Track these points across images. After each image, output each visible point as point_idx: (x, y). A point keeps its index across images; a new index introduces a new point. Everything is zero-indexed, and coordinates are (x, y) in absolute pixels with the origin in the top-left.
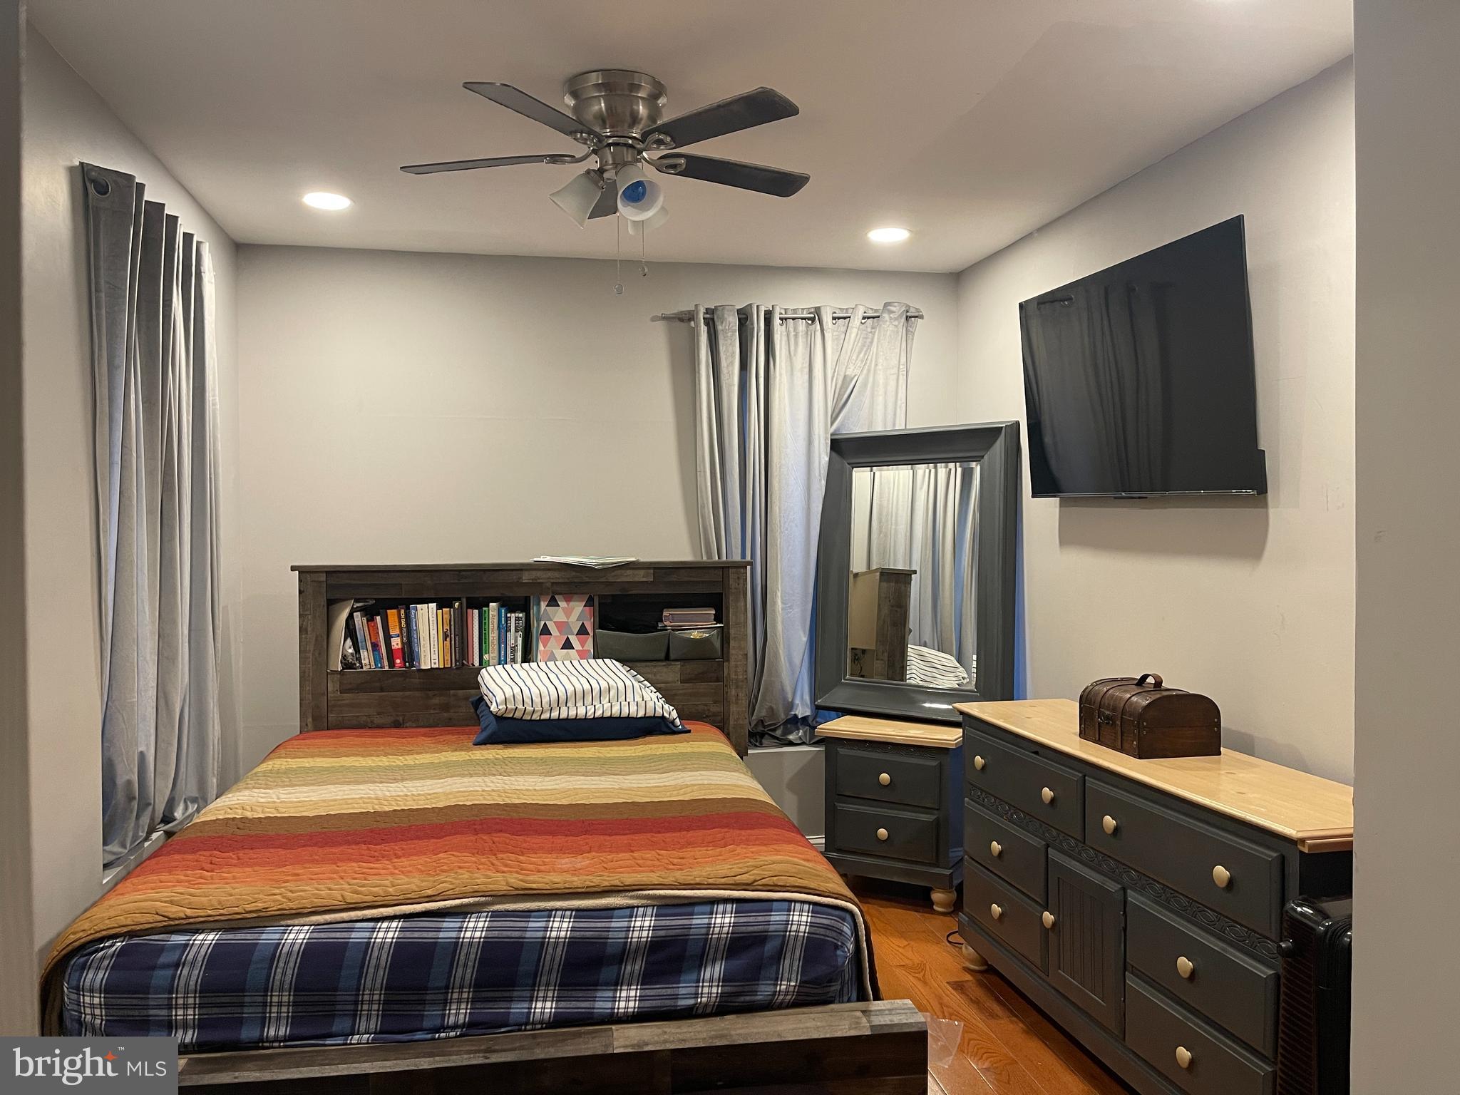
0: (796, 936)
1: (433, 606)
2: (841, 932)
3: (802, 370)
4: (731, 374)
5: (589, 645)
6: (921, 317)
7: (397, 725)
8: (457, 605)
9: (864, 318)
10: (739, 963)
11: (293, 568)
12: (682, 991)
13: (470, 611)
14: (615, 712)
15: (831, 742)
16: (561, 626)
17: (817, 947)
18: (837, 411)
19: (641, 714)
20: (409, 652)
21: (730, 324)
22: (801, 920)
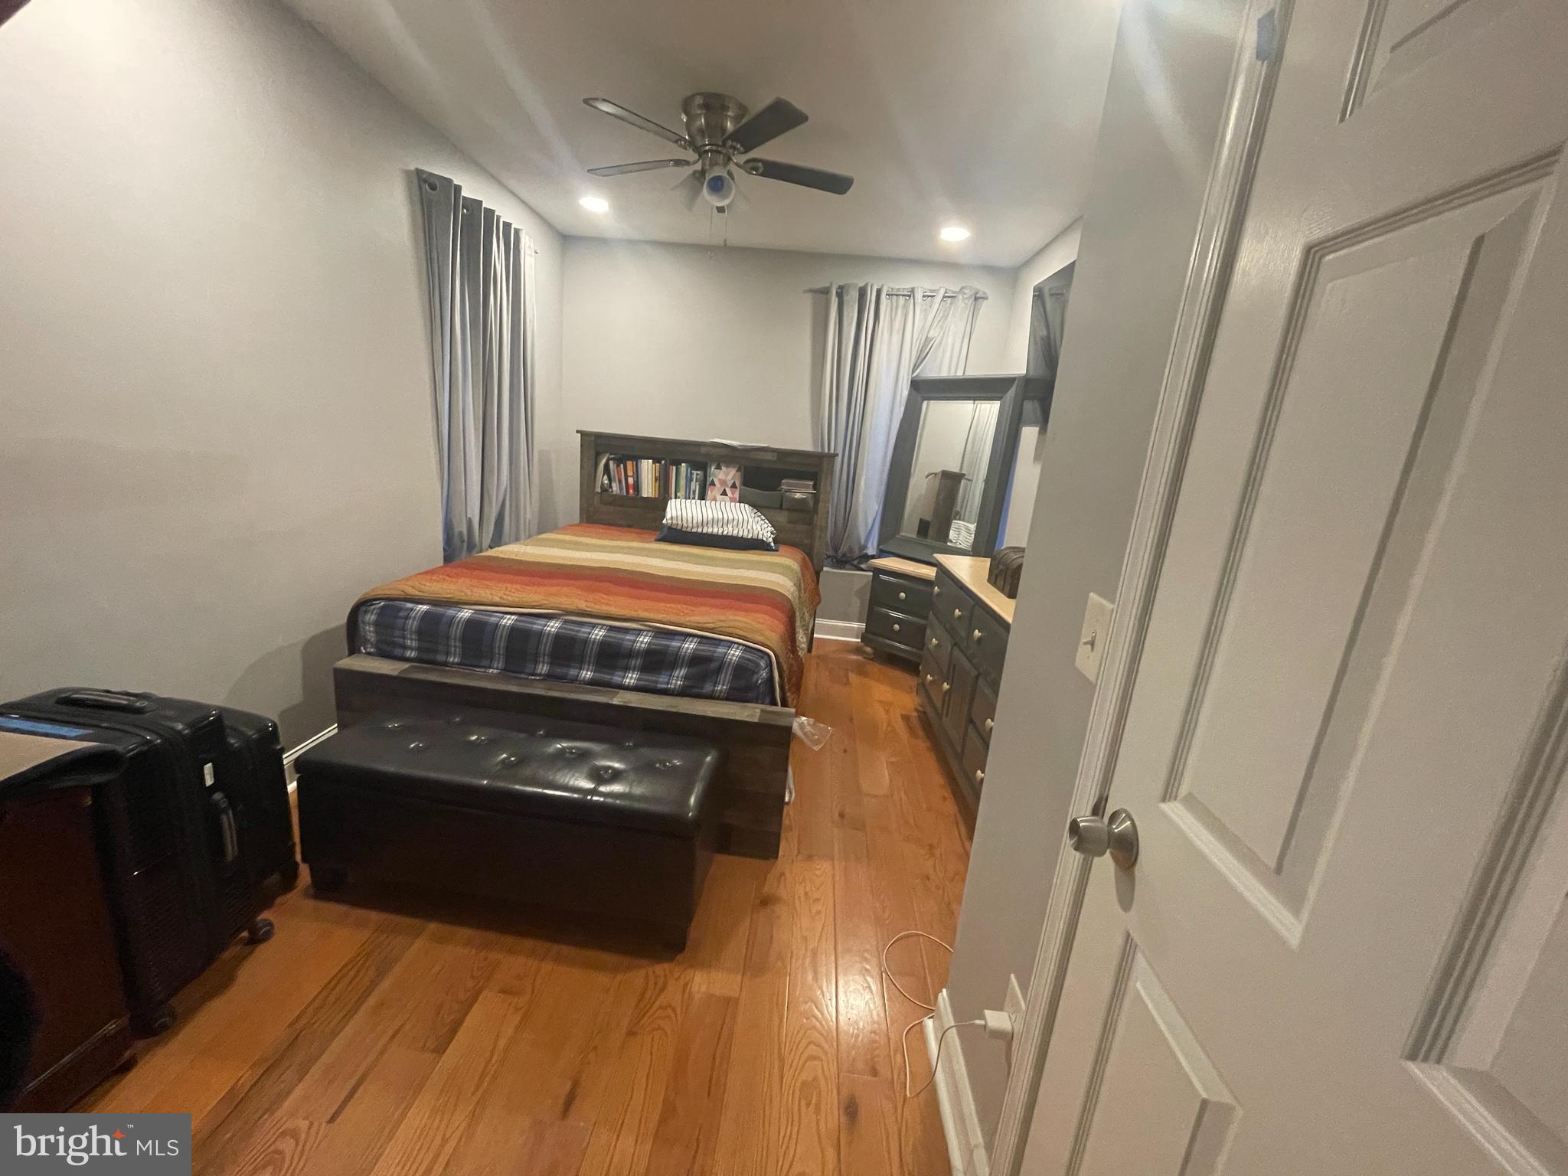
0: (730, 662)
1: (651, 461)
2: (758, 665)
3: (898, 331)
4: (850, 332)
5: (737, 495)
6: (986, 298)
7: (630, 526)
8: (663, 462)
9: (924, 296)
10: (695, 670)
11: (577, 432)
12: (661, 680)
13: (671, 467)
14: (735, 533)
15: (878, 571)
16: (723, 483)
17: (742, 670)
18: (919, 361)
19: (750, 537)
20: (637, 487)
21: (853, 296)
22: (735, 654)
